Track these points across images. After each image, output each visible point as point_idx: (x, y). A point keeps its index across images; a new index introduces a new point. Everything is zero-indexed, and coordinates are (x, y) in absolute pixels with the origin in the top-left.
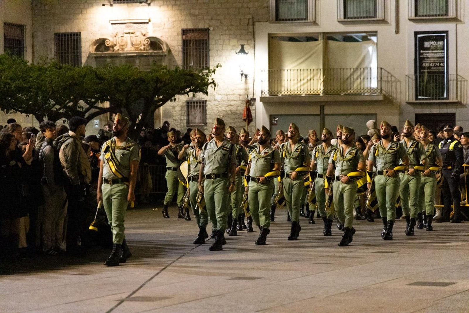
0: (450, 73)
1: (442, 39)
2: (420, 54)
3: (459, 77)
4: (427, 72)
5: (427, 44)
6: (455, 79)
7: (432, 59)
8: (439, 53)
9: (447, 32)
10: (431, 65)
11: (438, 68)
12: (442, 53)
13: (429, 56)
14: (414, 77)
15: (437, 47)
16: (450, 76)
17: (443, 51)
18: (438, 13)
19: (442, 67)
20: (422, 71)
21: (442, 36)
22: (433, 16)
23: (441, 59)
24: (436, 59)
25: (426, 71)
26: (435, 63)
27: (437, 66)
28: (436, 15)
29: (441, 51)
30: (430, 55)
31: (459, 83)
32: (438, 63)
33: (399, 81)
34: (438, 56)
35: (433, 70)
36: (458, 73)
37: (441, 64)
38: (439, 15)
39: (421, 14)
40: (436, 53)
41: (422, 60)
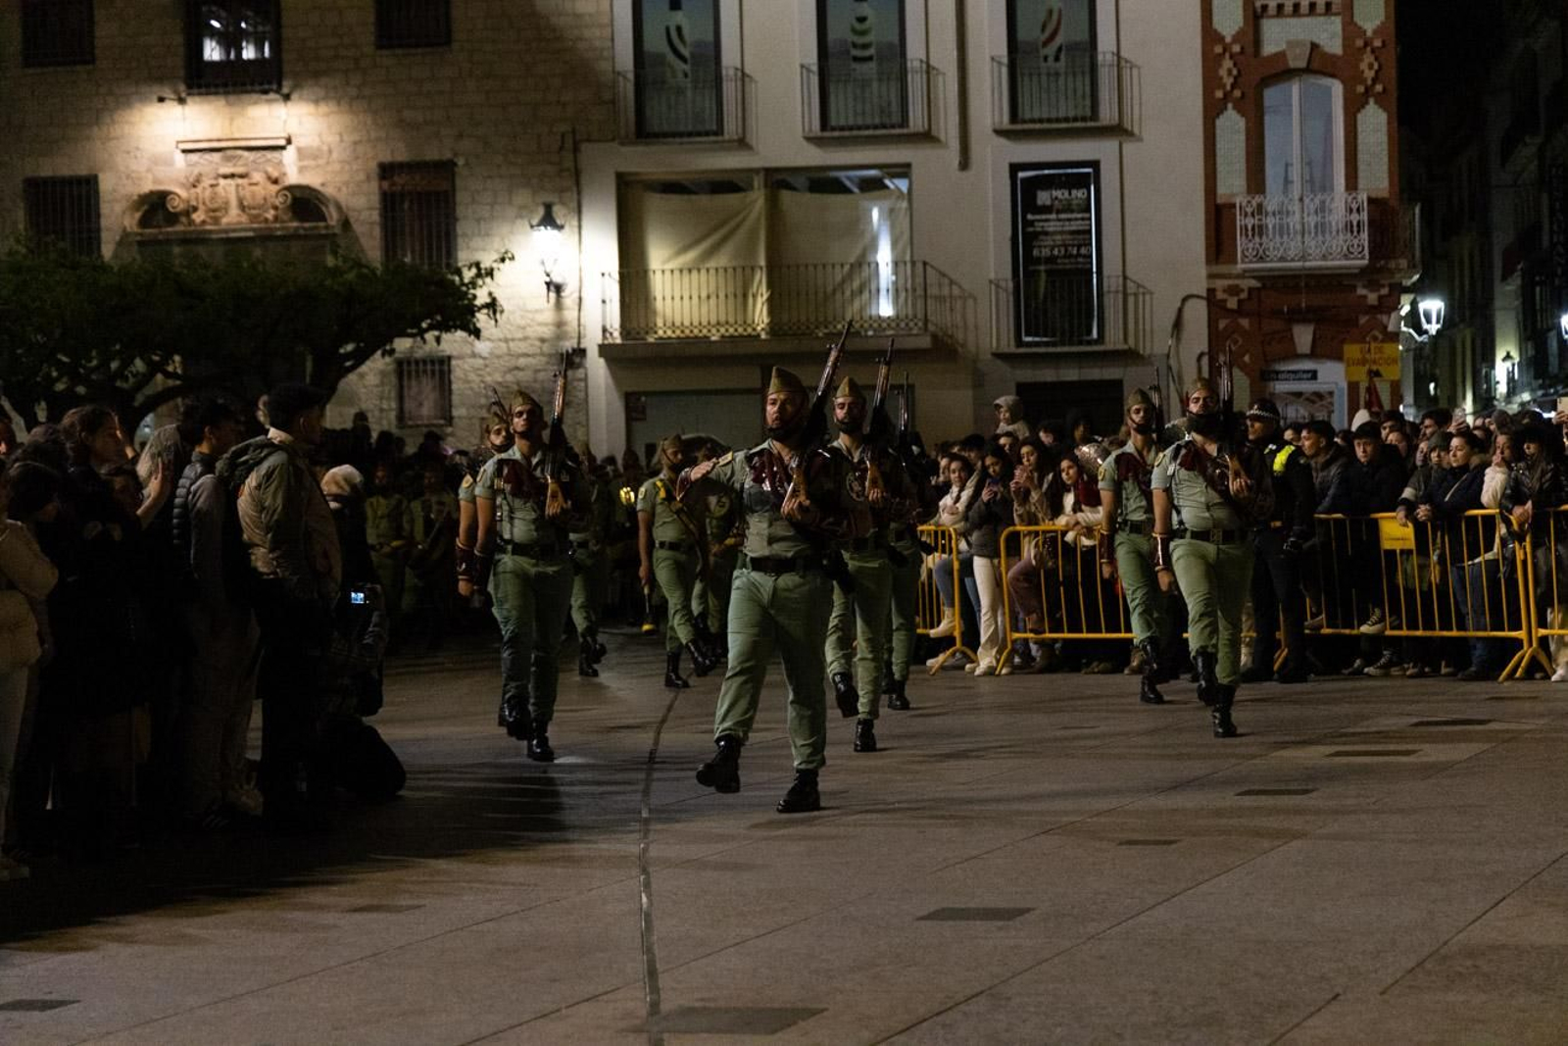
0: (1106, 272)
1: (1082, 182)
2: (1027, 223)
3: (1130, 284)
4: (1046, 271)
5: (1043, 197)
6: (1121, 288)
7: (1059, 237)
8: (1076, 219)
9: (1095, 165)
10: (1056, 252)
11: (1073, 260)
12: (1083, 219)
13: (1051, 229)
14: (1011, 285)
15: (1070, 205)
16: (1105, 280)
17: (1086, 215)
18: (1071, 114)
19: (1085, 256)
20: (1032, 268)
21: (1084, 176)
22: (1058, 120)
23: (1081, 237)
24: (1069, 237)
25: (1042, 268)
26: (1066, 246)
27: (1071, 256)
28: (1066, 120)
29: (1080, 216)
30: (1051, 227)
31: (1131, 300)
32: (1073, 246)
33: (971, 296)
34: (1074, 228)
35: (1060, 267)
36: (1129, 274)
37: (1083, 251)
38: (1075, 119)
39: (1028, 116)
40: (1069, 220)
41: (1031, 238)
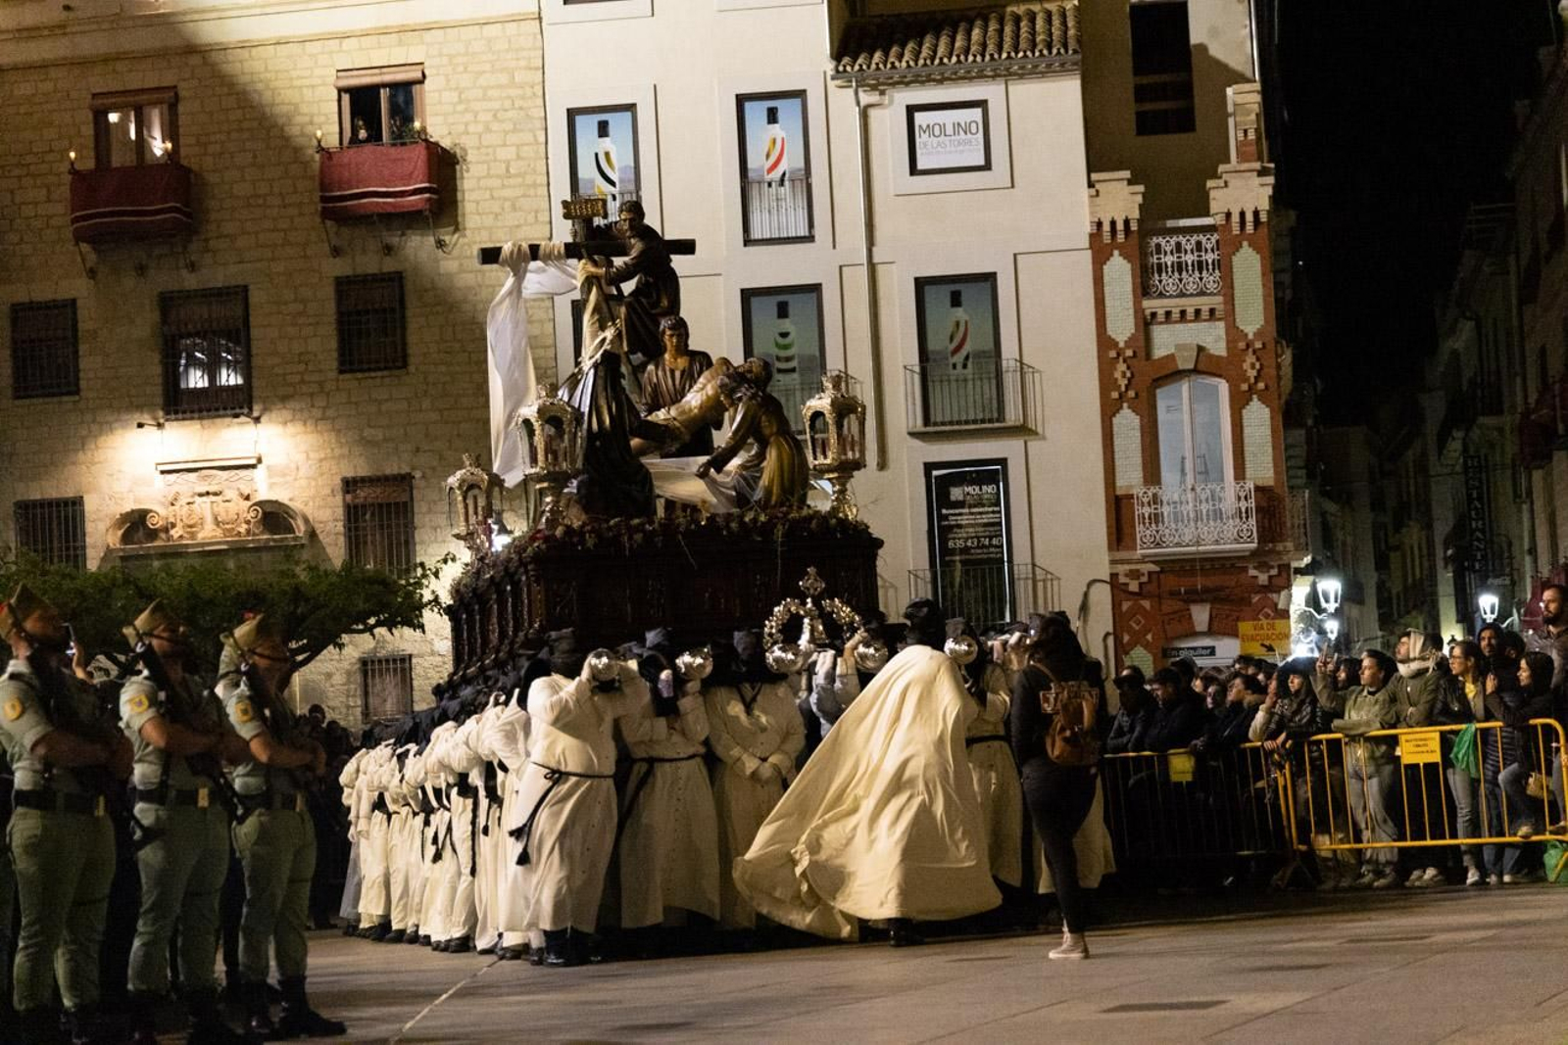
0: (1016, 560)
1: (991, 478)
2: (942, 517)
3: (1038, 571)
4: (961, 561)
5: (956, 493)
6: (1031, 576)
7: (971, 530)
8: (987, 513)
9: (1003, 462)
10: (969, 544)
11: (985, 551)
12: (993, 512)
13: (963, 522)
14: (928, 574)
15: (981, 499)
16: (1016, 568)
17: (996, 509)
18: (980, 416)
19: (996, 547)
20: (947, 558)
21: (992, 473)
22: (967, 422)
23: (991, 529)
24: (982, 529)
25: (958, 558)
26: (978, 538)
27: (984, 546)
28: (975, 422)
29: (990, 509)
30: (964, 520)
31: (1040, 586)
32: (985, 537)
33: (893, 586)
34: (985, 521)
35: (974, 557)
36: (1037, 561)
37: (995, 541)
38: (983, 421)
39: (939, 419)
40: (981, 513)
41: (946, 531)
